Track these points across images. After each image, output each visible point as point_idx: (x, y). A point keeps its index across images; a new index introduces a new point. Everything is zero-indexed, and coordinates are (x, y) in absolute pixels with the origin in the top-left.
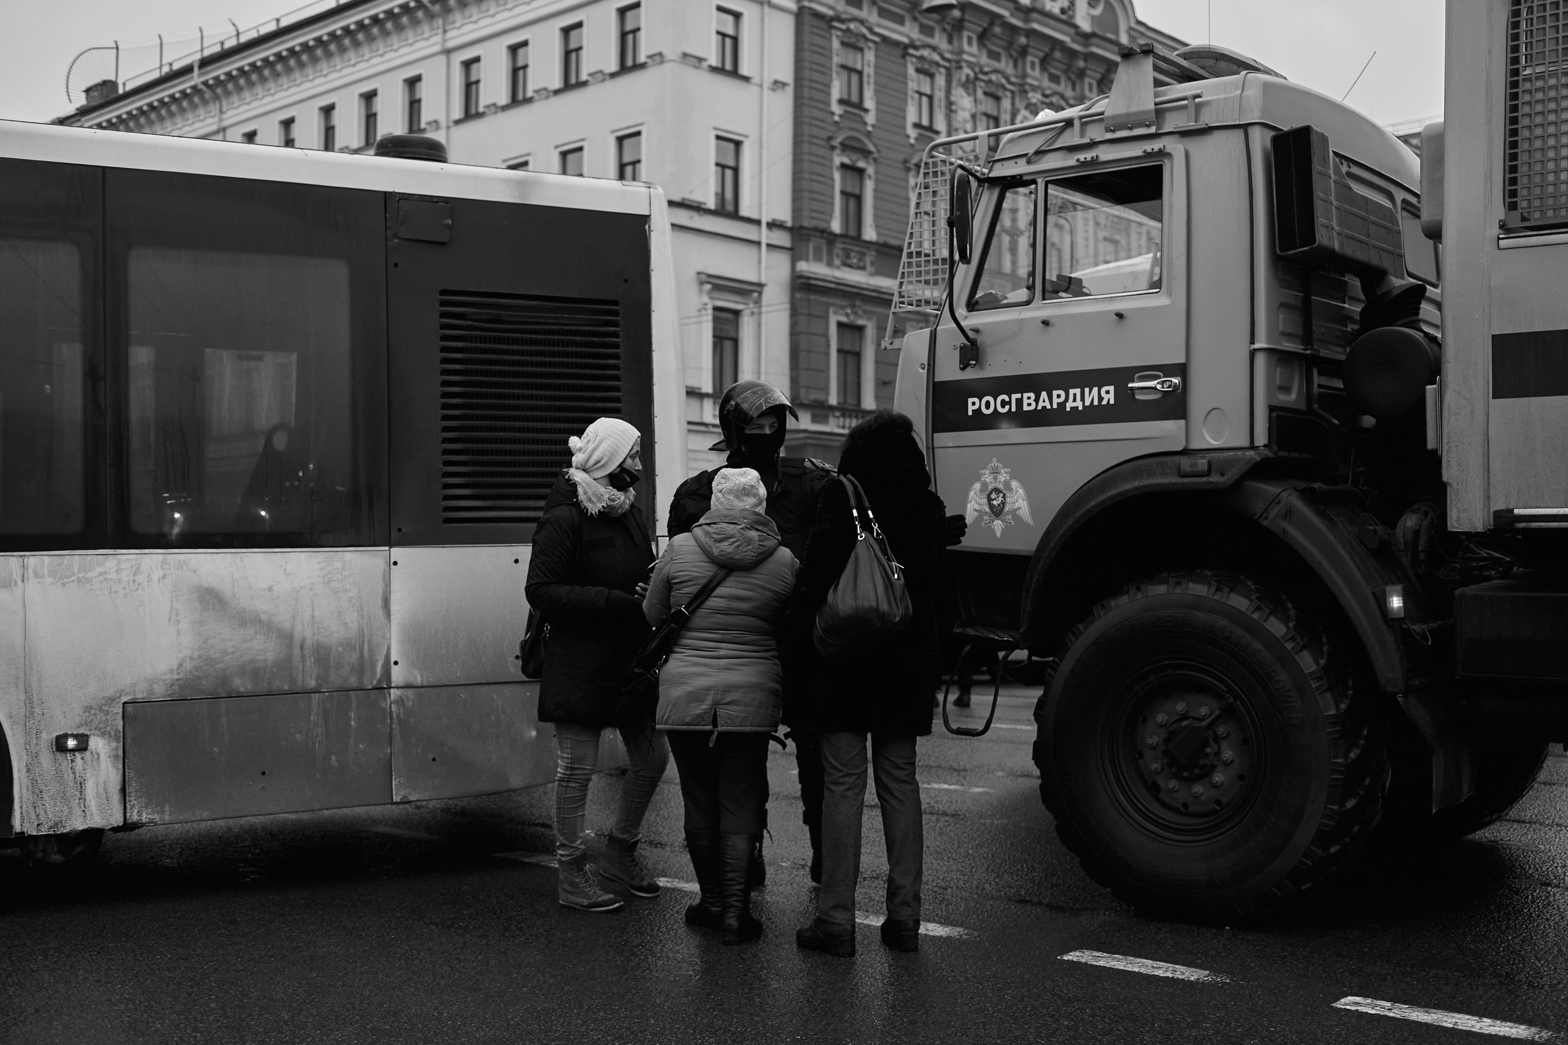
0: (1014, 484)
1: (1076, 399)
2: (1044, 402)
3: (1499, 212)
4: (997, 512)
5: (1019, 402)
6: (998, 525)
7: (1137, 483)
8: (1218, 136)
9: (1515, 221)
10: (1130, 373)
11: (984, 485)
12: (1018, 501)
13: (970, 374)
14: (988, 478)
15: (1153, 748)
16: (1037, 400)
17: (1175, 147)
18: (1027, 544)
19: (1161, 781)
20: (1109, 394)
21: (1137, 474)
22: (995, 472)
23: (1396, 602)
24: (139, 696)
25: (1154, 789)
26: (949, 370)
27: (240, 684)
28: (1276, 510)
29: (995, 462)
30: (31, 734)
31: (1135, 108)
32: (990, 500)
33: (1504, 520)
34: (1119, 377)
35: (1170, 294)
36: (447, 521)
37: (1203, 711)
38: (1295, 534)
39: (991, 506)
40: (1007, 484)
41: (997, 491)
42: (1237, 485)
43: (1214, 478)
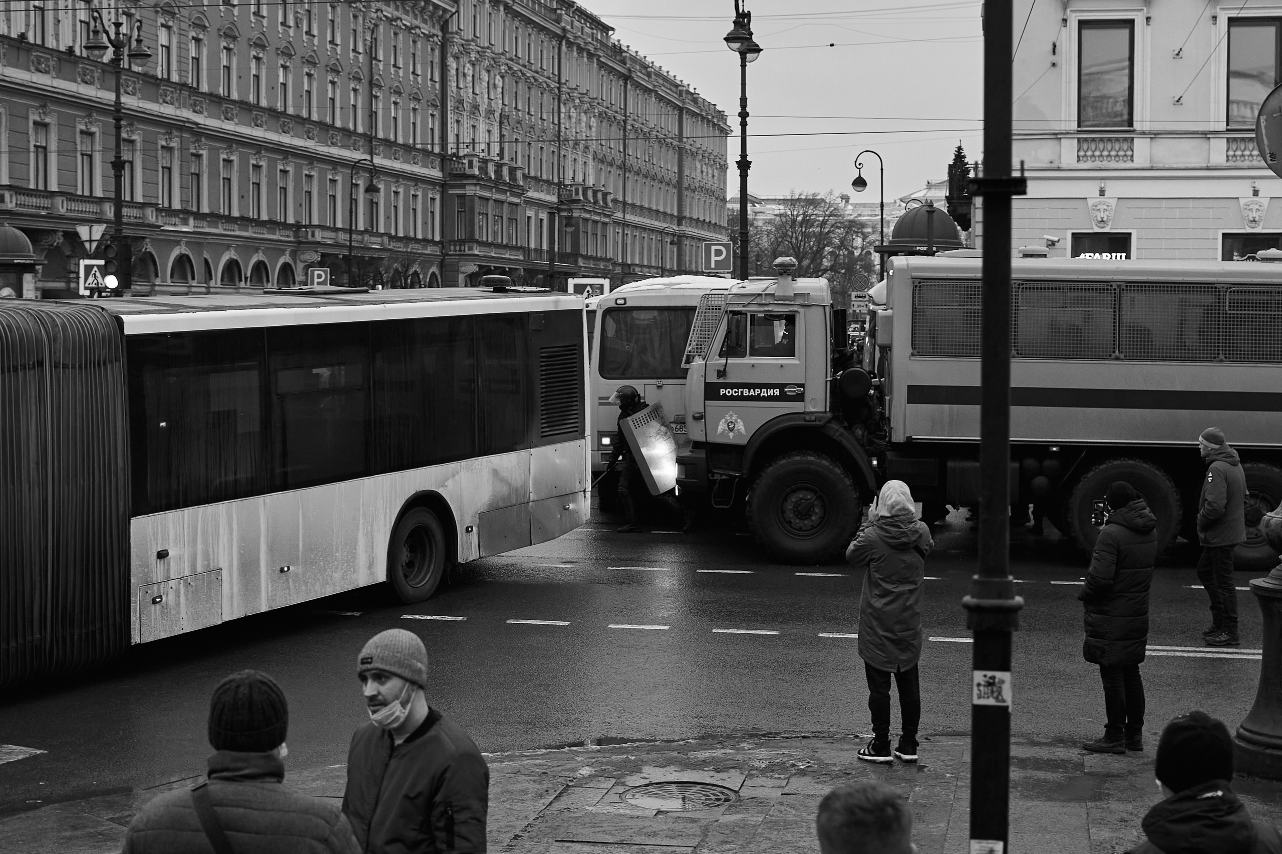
0: (739, 420)
1: (764, 393)
2: (752, 393)
3: (911, 351)
4: (731, 430)
5: (742, 392)
6: (731, 434)
7: (790, 423)
8: (814, 308)
9: (916, 352)
10: (785, 385)
11: (726, 420)
12: (740, 426)
13: (721, 380)
14: (728, 418)
15: (790, 510)
16: (749, 392)
17: (801, 310)
18: (744, 442)
19: (792, 520)
20: (777, 392)
21: (789, 420)
22: (731, 416)
23: (875, 462)
24: (482, 510)
25: (790, 522)
26: (713, 378)
27: (501, 504)
28: (838, 434)
29: (731, 413)
30: (461, 526)
31: (786, 294)
32: (728, 425)
33: (909, 439)
34: (781, 386)
35: (800, 360)
36: (542, 437)
37: (809, 497)
38: (844, 442)
39: (729, 428)
40: (736, 421)
41: (732, 422)
42: (825, 425)
43: (818, 423)
